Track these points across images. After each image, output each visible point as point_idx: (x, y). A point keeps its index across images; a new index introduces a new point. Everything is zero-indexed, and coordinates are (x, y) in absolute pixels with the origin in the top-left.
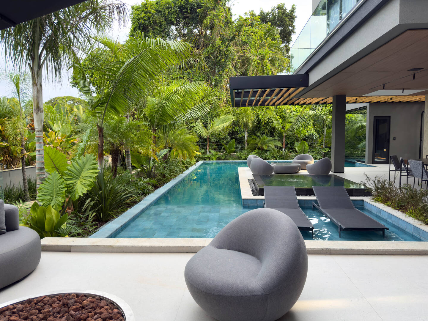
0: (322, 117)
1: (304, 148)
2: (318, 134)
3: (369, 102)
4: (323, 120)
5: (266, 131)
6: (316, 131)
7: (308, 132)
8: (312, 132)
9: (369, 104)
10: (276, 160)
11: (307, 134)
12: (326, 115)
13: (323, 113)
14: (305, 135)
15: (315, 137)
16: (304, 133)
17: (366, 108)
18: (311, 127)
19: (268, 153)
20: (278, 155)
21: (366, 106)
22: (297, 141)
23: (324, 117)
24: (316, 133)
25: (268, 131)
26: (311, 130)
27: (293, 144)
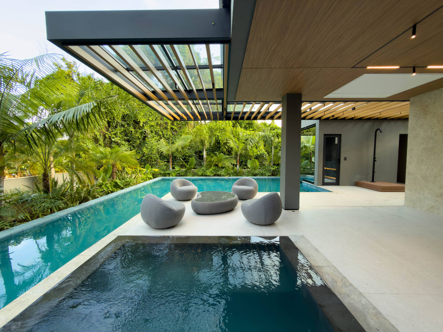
0: (270, 138)
1: (255, 165)
2: (268, 153)
3: (319, 119)
4: (271, 141)
5: (225, 150)
6: (266, 151)
7: (259, 152)
8: (263, 152)
9: (318, 121)
10: (230, 176)
11: (259, 153)
12: (273, 136)
13: (271, 134)
14: (257, 154)
15: (265, 156)
16: (256, 152)
17: (315, 126)
18: (262, 147)
19: (223, 170)
20: (232, 171)
21: (315, 124)
22: (251, 159)
23: (272, 138)
24: (266, 153)
25: (227, 150)
26: (262, 149)
27: (246, 162)
